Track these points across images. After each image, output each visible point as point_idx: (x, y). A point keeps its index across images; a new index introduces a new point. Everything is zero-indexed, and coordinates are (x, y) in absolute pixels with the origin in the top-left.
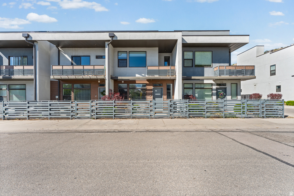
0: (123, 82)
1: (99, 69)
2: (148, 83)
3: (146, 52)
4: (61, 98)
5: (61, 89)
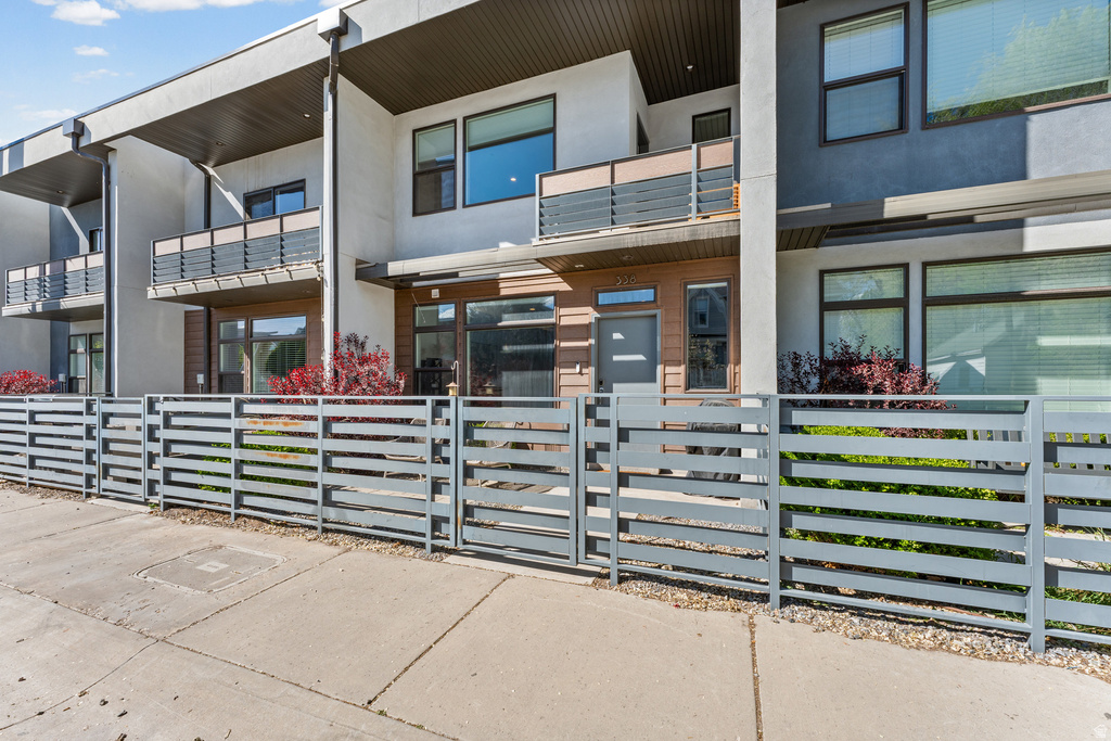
0: (436, 294)
1: (300, 233)
2: (565, 287)
3: (554, 96)
4: (215, 383)
5: (214, 343)
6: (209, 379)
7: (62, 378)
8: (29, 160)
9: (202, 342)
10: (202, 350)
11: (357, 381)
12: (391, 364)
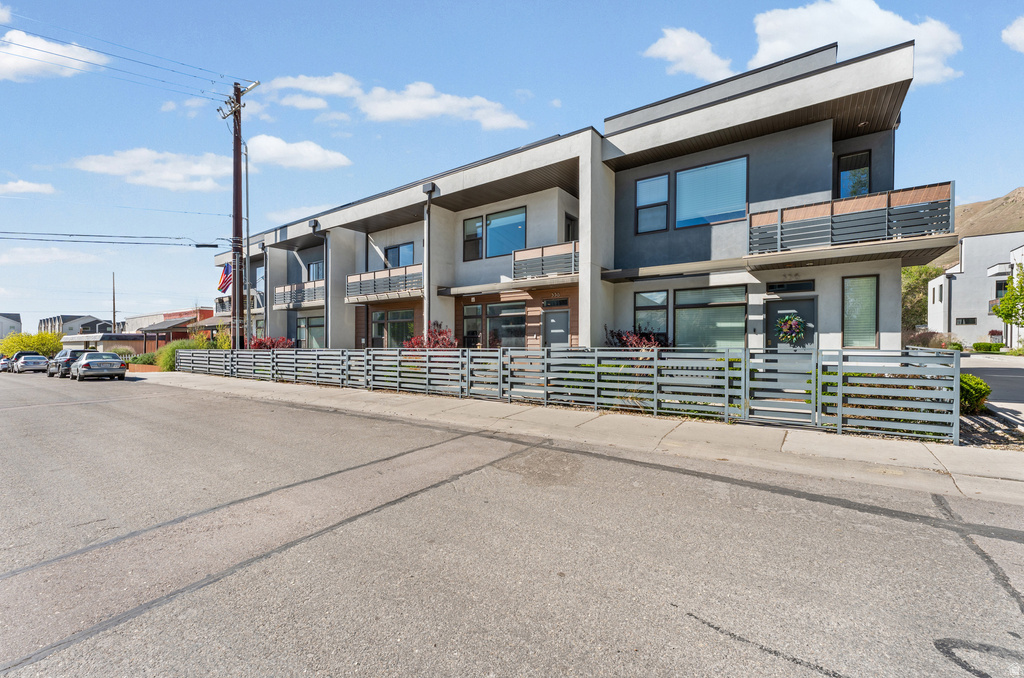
0: (473, 300)
1: (413, 275)
2: (530, 298)
3: (525, 207)
4: (370, 343)
5: (370, 323)
6: (367, 341)
7: (293, 340)
8: (290, 236)
9: (364, 322)
10: (364, 326)
11: (437, 342)
12: (453, 334)
